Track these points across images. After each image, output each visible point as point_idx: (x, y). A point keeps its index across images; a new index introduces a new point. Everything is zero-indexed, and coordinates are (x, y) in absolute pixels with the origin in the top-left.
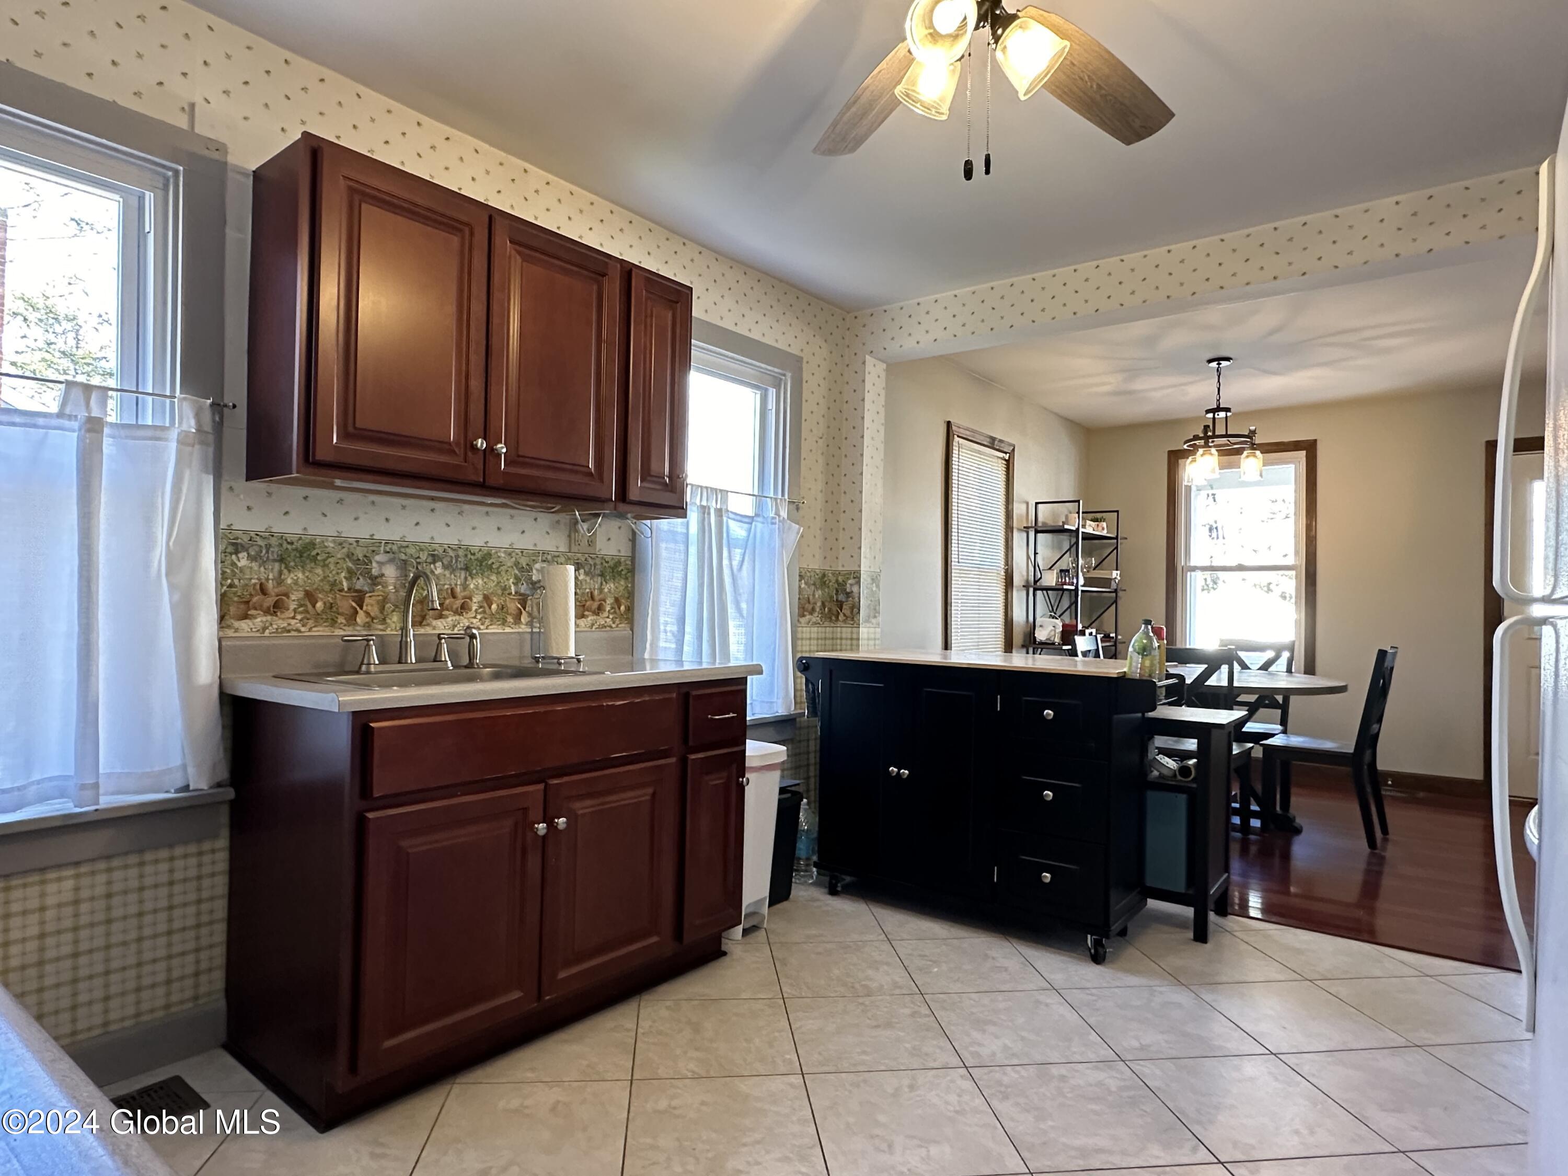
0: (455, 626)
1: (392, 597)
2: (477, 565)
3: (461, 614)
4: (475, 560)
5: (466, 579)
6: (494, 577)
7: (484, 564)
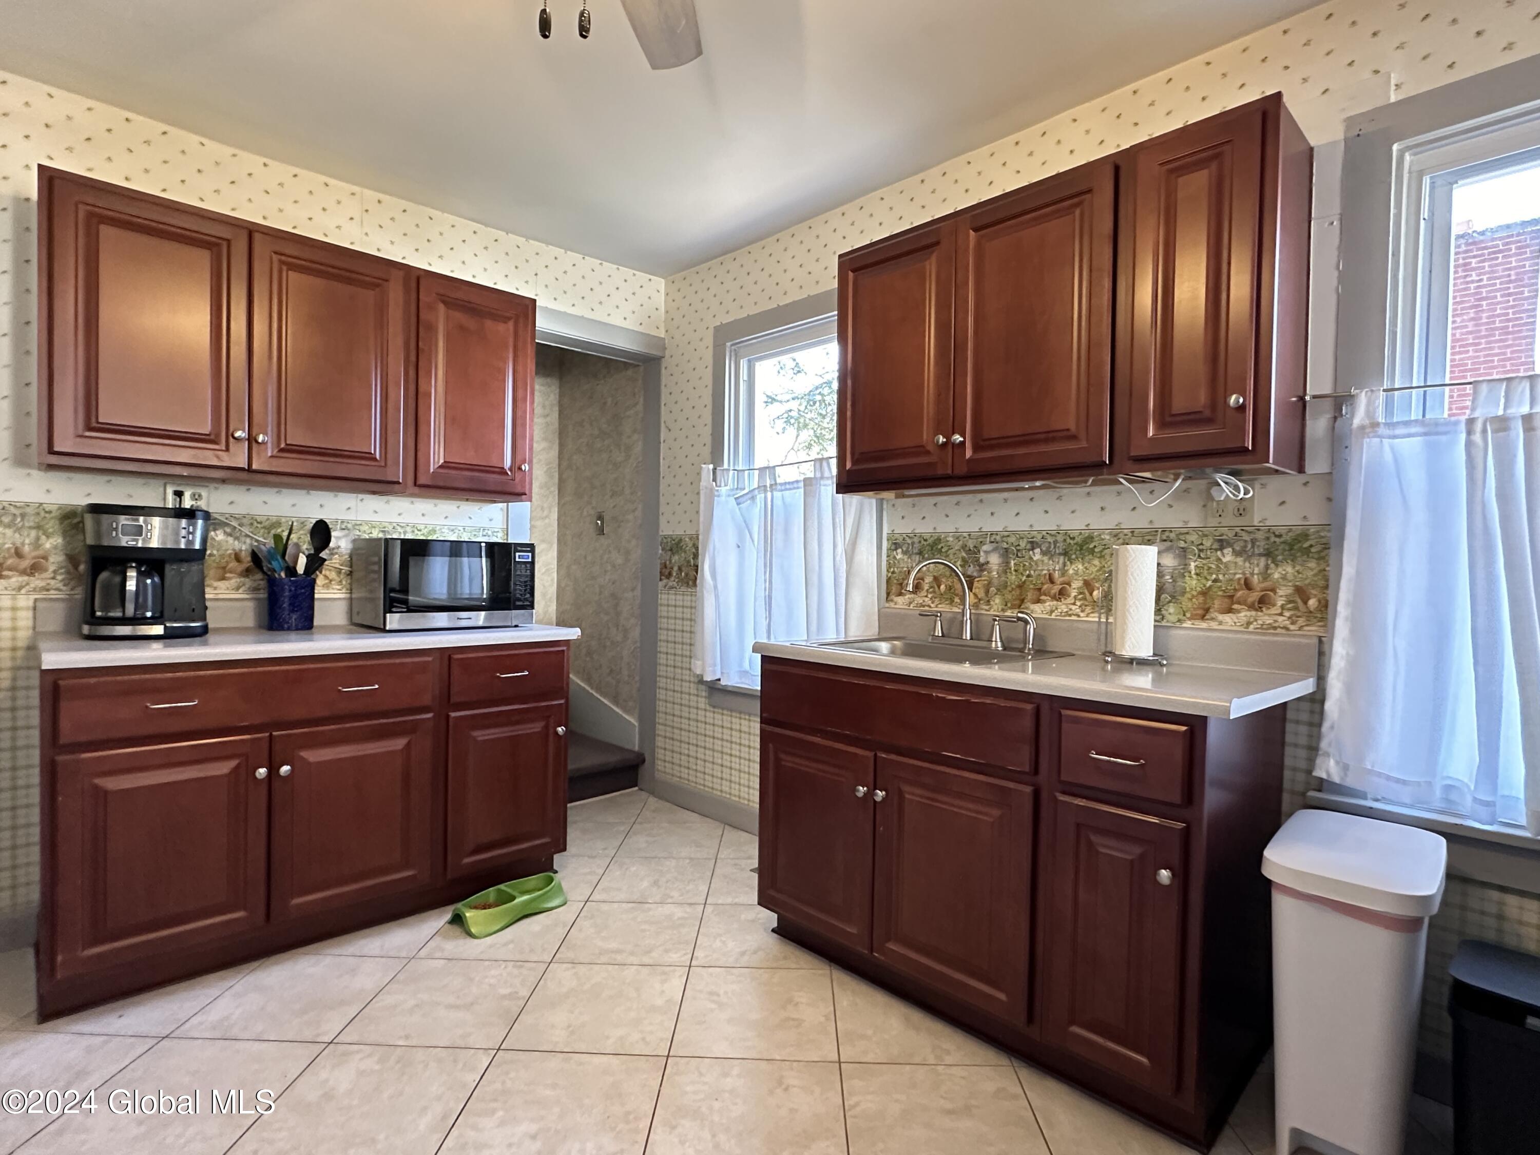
0: (1052, 612)
1: (995, 582)
2: (1076, 550)
3: (1059, 600)
4: (1075, 544)
5: (1064, 565)
6: (1096, 562)
7: (1084, 548)
